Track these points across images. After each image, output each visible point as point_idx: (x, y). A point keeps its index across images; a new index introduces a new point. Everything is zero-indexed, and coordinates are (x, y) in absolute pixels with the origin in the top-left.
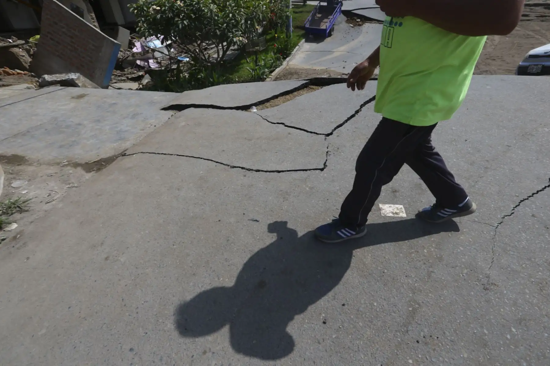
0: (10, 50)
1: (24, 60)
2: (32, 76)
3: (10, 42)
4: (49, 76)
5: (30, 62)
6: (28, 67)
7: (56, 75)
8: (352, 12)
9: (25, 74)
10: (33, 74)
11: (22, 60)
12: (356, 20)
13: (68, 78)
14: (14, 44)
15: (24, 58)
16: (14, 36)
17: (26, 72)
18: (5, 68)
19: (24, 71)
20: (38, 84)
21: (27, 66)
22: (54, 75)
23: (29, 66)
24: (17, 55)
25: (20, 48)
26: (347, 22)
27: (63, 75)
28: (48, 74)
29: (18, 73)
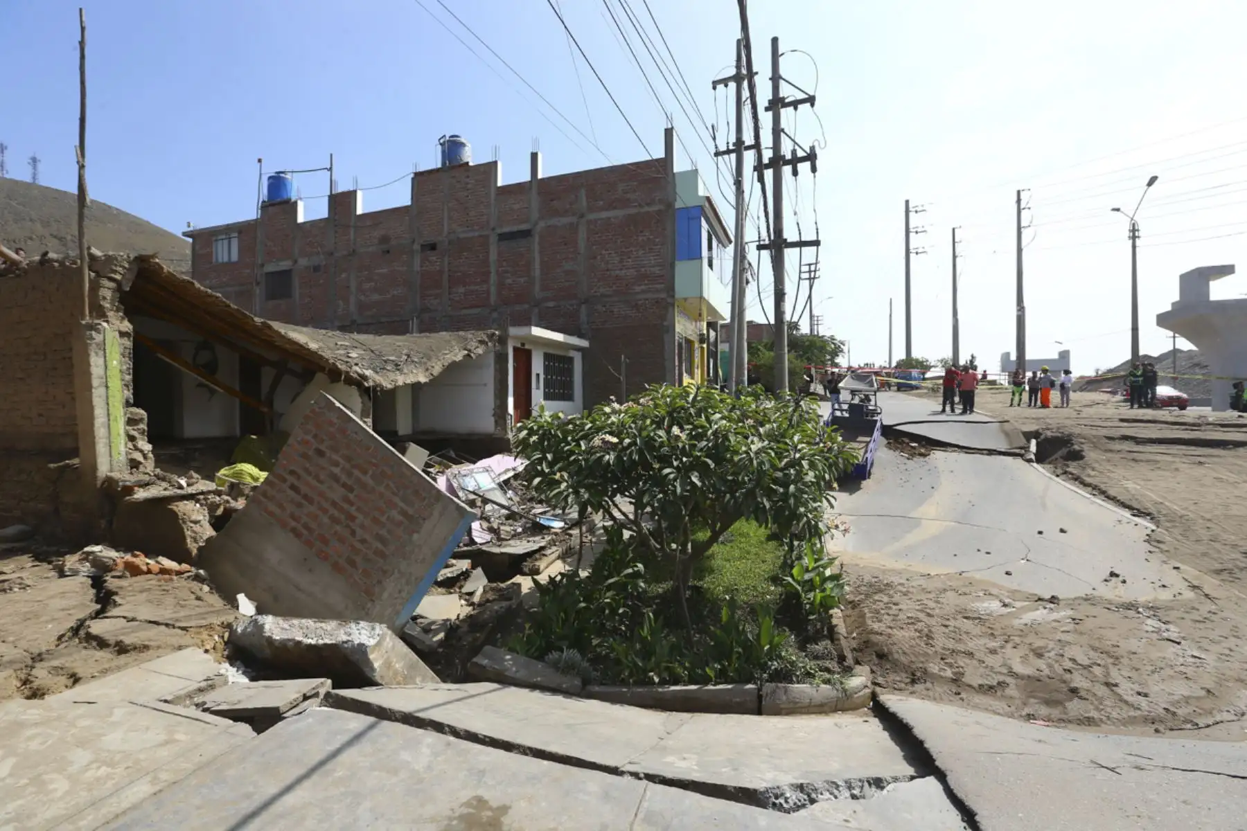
0: (170, 507)
1: (195, 532)
2: (197, 578)
3: (181, 487)
4: (280, 620)
5: (209, 540)
6: (195, 552)
7: (304, 621)
8: (896, 430)
9: (179, 573)
10: (202, 572)
11: (188, 533)
12: (908, 444)
13: (345, 638)
14: (191, 490)
15: (196, 528)
16: (196, 472)
17: (185, 566)
18: (136, 556)
19: (180, 563)
20: (226, 635)
21: (193, 548)
22: (296, 622)
23: (200, 549)
24: (183, 519)
25: (198, 501)
26: (889, 446)
27: (331, 625)
28: (275, 614)
29: (164, 571)
